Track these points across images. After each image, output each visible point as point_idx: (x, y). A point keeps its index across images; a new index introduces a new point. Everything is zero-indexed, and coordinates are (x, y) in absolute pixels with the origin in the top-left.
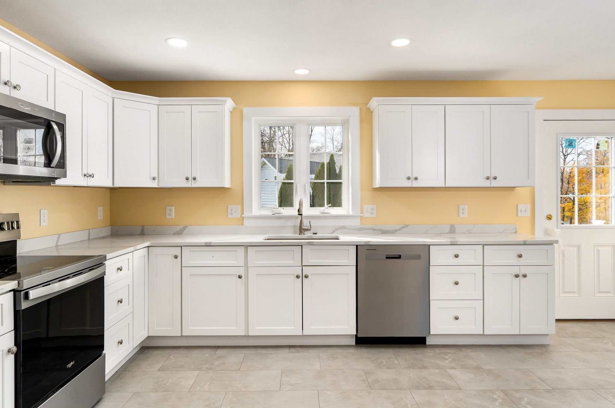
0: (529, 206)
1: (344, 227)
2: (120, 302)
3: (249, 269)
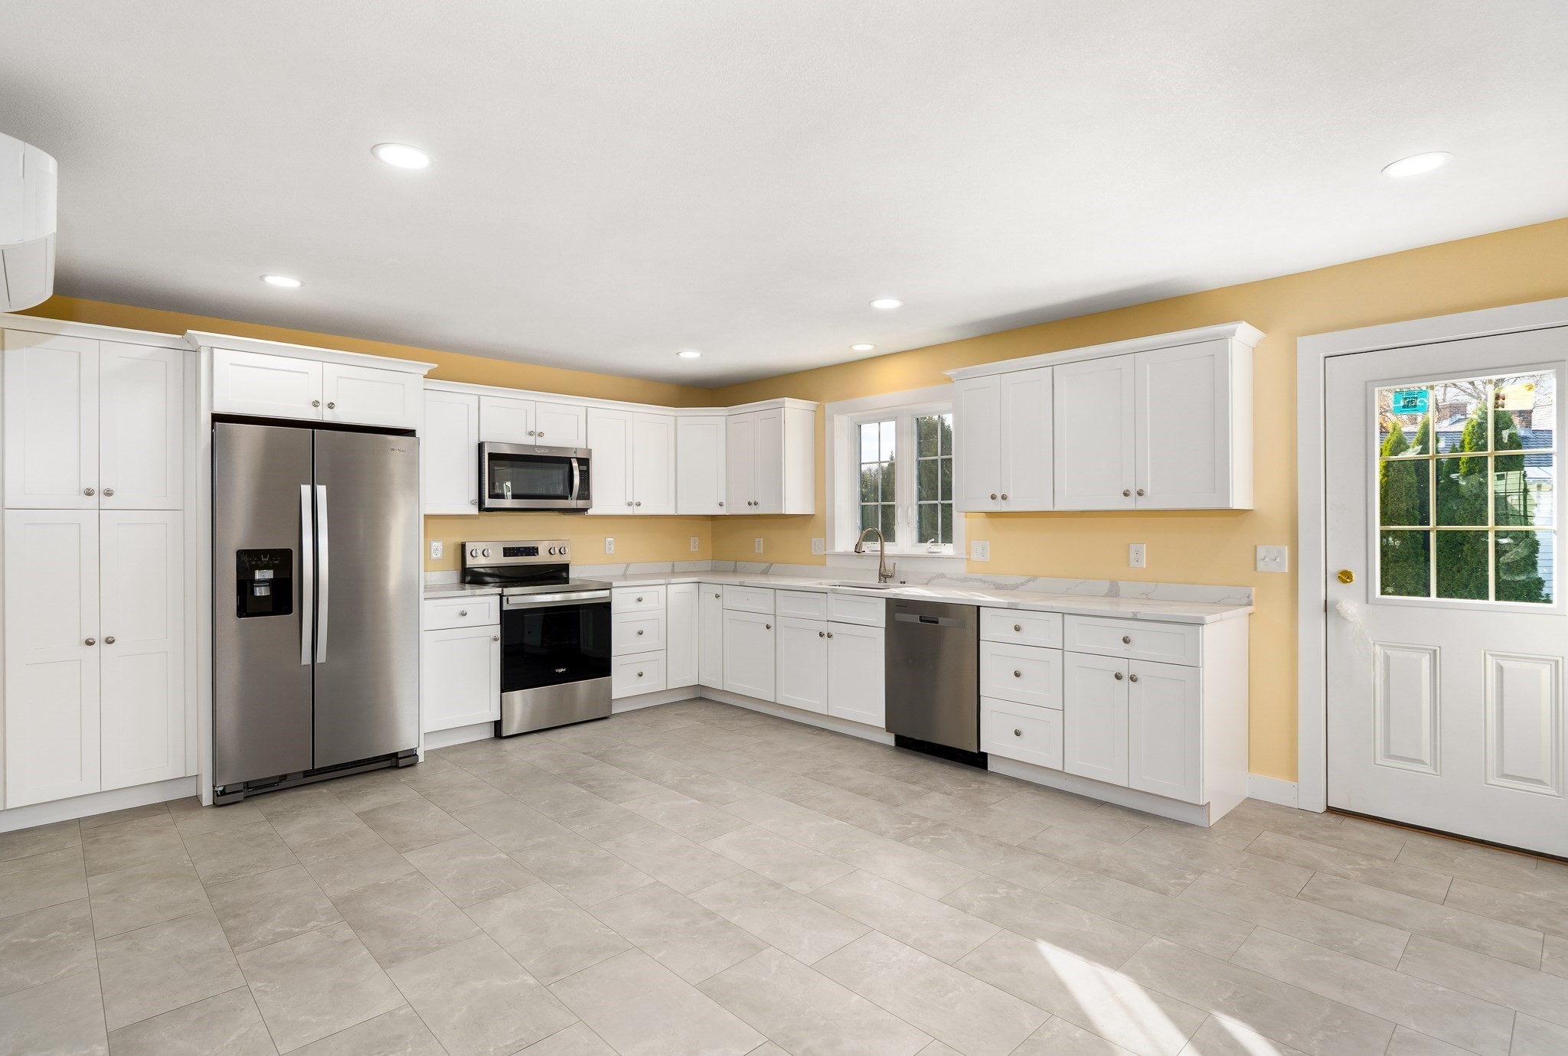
0: (1286, 550)
1: (942, 576)
2: (641, 633)
3: (778, 617)
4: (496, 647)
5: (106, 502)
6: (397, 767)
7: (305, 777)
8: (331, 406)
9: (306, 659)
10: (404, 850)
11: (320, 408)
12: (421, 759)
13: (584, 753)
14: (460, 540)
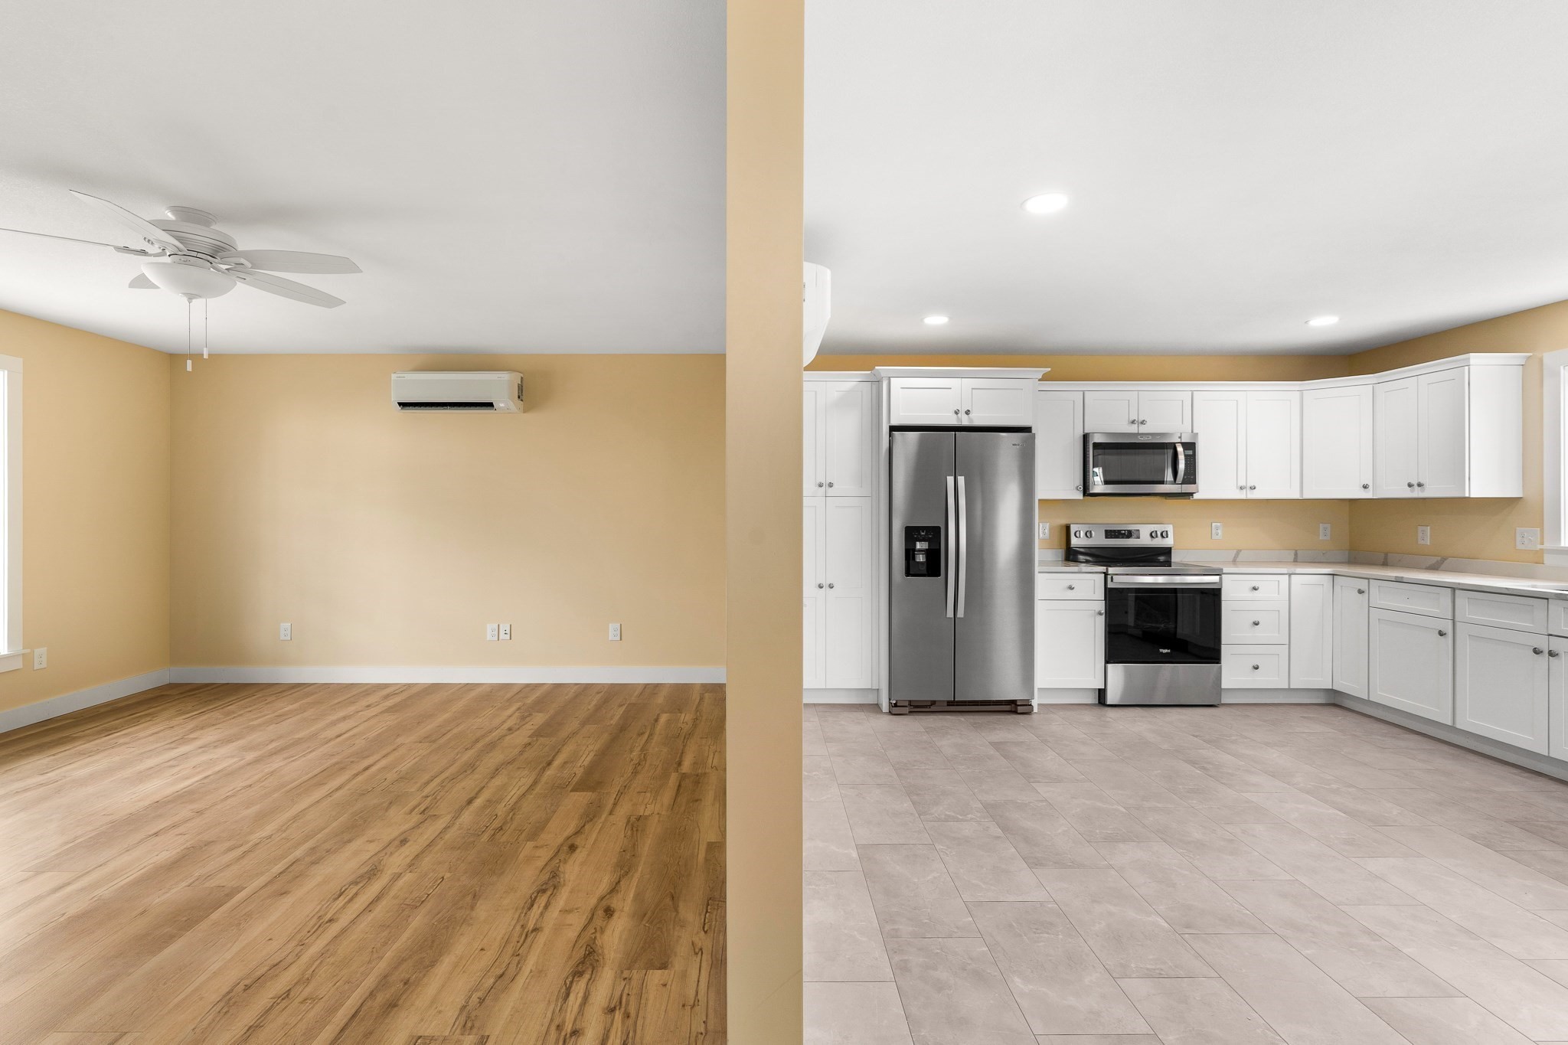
2: (1256, 624)
3: (1458, 625)
4: (1101, 621)
5: (831, 492)
6: (1015, 712)
7: (948, 705)
8: (968, 412)
9: (950, 614)
10: (1032, 780)
11: (959, 415)
12: (1035, 710)
13: (1194, 736)
14: (1064, 522)
